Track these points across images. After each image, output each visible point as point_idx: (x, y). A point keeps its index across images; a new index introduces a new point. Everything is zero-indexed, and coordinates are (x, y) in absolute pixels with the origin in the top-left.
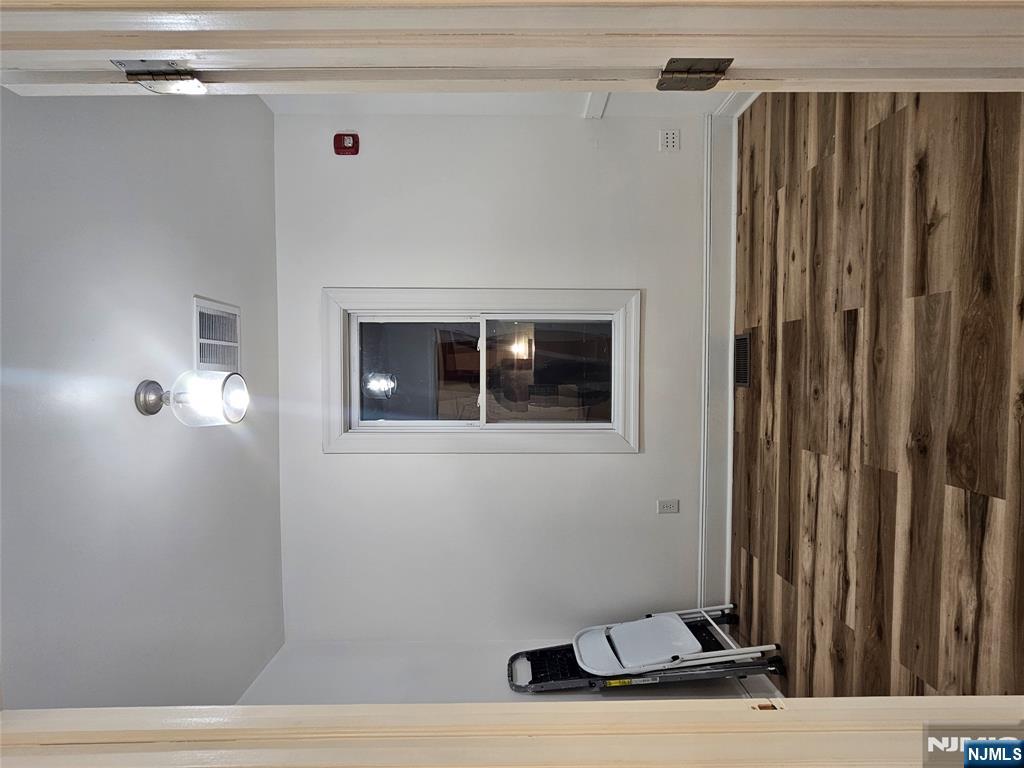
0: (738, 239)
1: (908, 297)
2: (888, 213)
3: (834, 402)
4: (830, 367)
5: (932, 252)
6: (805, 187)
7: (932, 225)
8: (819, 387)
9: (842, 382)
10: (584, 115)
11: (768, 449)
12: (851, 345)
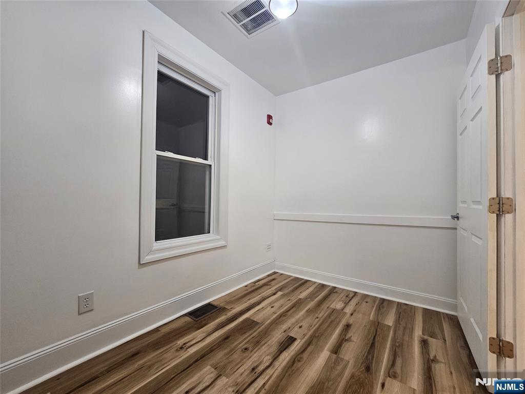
0: (246, 286)
1: (327, 351)
2: (328, 326)
3: (255, 359)
4: (264, 346)
5: (345, 346)
6: (294, 299)
7: (347, 340)
8: (250, 349)
9: (268, 355)
10: (275, 213)
11: (177, 350)
12: (285, 347)
